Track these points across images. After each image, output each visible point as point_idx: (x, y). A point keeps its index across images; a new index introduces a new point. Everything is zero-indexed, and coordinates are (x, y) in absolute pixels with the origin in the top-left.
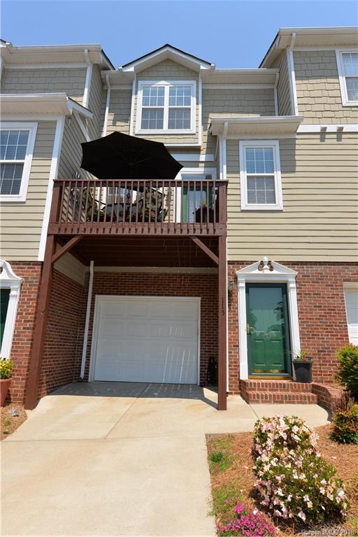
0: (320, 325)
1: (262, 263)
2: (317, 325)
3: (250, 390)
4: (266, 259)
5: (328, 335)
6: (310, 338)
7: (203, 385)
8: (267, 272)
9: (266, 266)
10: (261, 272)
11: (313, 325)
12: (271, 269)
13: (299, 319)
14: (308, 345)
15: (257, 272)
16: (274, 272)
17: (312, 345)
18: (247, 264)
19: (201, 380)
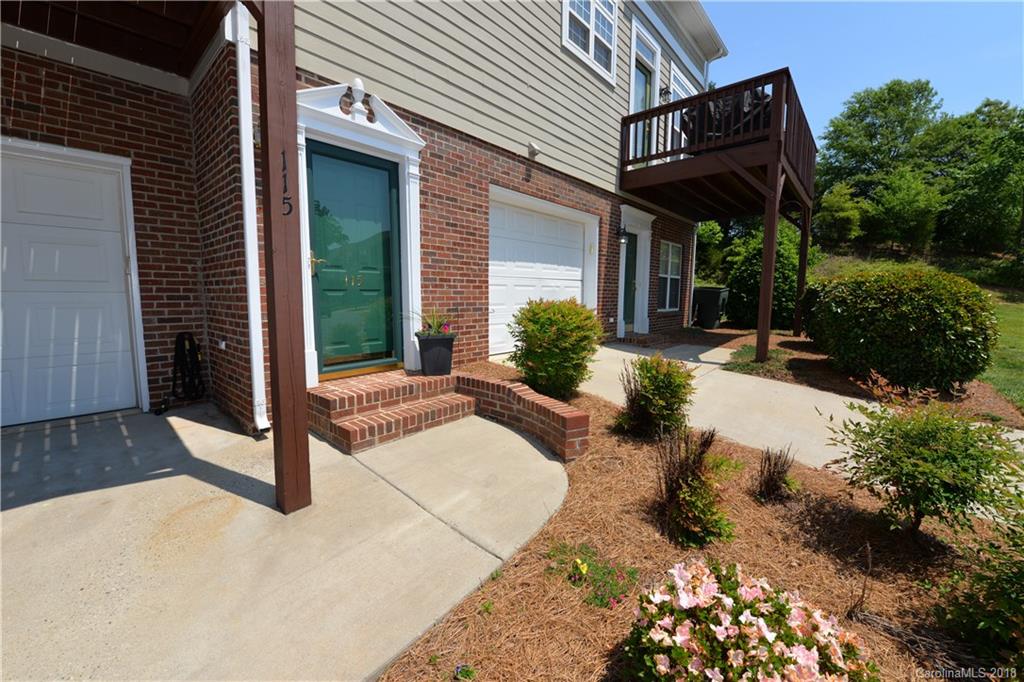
0: (453, 262)
1: (349, 93)
2: (448, 262)
3: (341, 415)
4: (359, 84)
5: (462, 281)
6: (436, 286)
7: (161, 408)
8: (362, 120)
9: (359, 105)
10: (348, 117)
11: (442, 261)
12: (371, 117)
13: (422, 246)
14: (433, 298)
15: (335, 111)
16: (377, 126)
17: (439, 299)
18: (308, 81)
19: (151, 397)
